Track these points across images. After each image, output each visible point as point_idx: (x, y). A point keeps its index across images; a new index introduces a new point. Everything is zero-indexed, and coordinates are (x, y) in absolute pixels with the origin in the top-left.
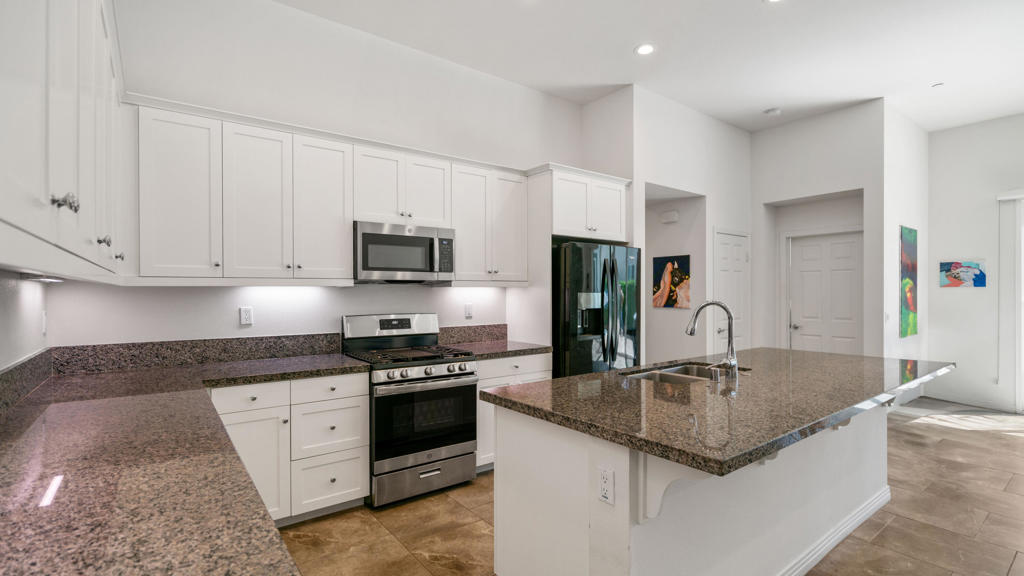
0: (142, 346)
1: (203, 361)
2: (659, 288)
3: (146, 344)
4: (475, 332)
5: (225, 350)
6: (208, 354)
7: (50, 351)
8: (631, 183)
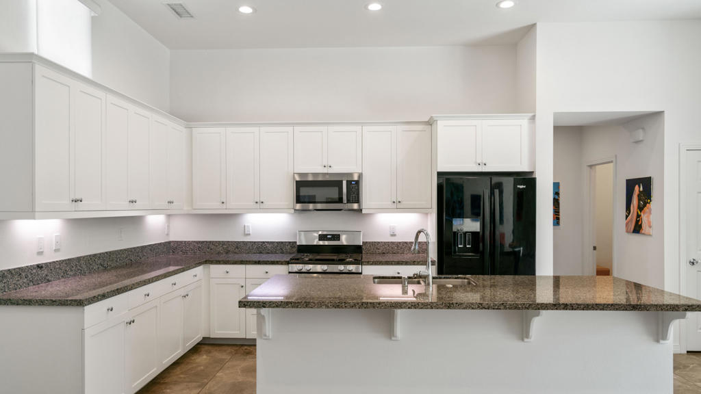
0: (202, 242)
1: (227, 252)
2: (630, 212)
3: (204, 242)
4: (398, 246)
5: (237, 247)
6: (229, 249)
7: (170, 242)
8: (534, 116)
